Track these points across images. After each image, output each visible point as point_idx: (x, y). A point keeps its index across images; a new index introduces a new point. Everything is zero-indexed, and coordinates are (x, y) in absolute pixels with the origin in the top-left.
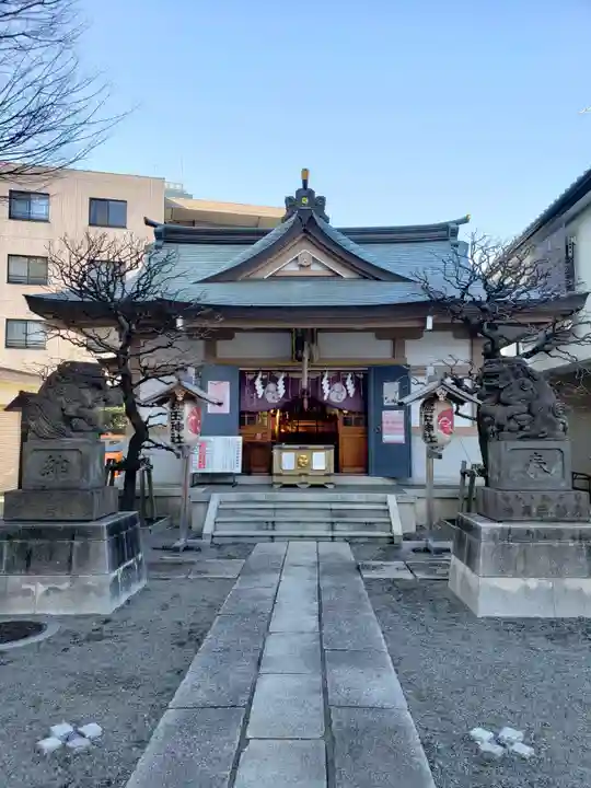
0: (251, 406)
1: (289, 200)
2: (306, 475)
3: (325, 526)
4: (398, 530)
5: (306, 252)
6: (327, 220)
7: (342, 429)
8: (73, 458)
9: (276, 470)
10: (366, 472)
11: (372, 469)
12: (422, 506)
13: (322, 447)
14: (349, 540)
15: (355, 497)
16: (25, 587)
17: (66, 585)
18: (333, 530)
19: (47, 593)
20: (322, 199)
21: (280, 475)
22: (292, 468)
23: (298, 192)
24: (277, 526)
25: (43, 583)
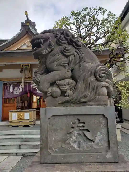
0: (7, 96)
1: (22, 24)
2: (22, 122)
3: (16, 147)
6: (36, 30)
9: (10, 120)
13: (28, 110)
20: (34, 23)
21: (11, 122)
22: (16, 119)
23: (26, 21)
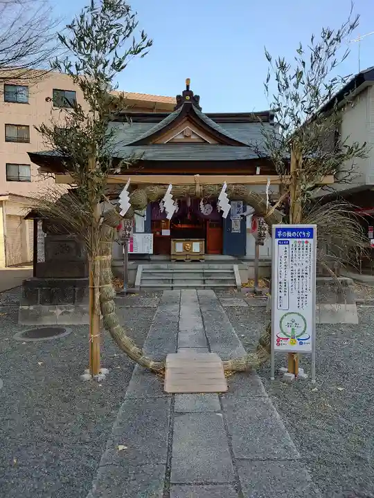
0: (157, 217)
1: (178, 97)
2: (189, 255)
3: (200, 281)
4: (239, 282)
5: (188, 128)
6: (200, 109)
7: (209, 229)
8: (72, 245)
9: (172, 252)
10: (221, 253)
11: (224, 251)
12: (252, 270)
13: (198, 239)
14: (213, 288)
15: (216, 266)
16: (51, 311)
17: (72, 310)
18: (204, 283)
19: (62, 314)
20: (198, 97)
22: (181, 251)
23: (184, 92)
24: (174, 282)
25: (61, 309)
